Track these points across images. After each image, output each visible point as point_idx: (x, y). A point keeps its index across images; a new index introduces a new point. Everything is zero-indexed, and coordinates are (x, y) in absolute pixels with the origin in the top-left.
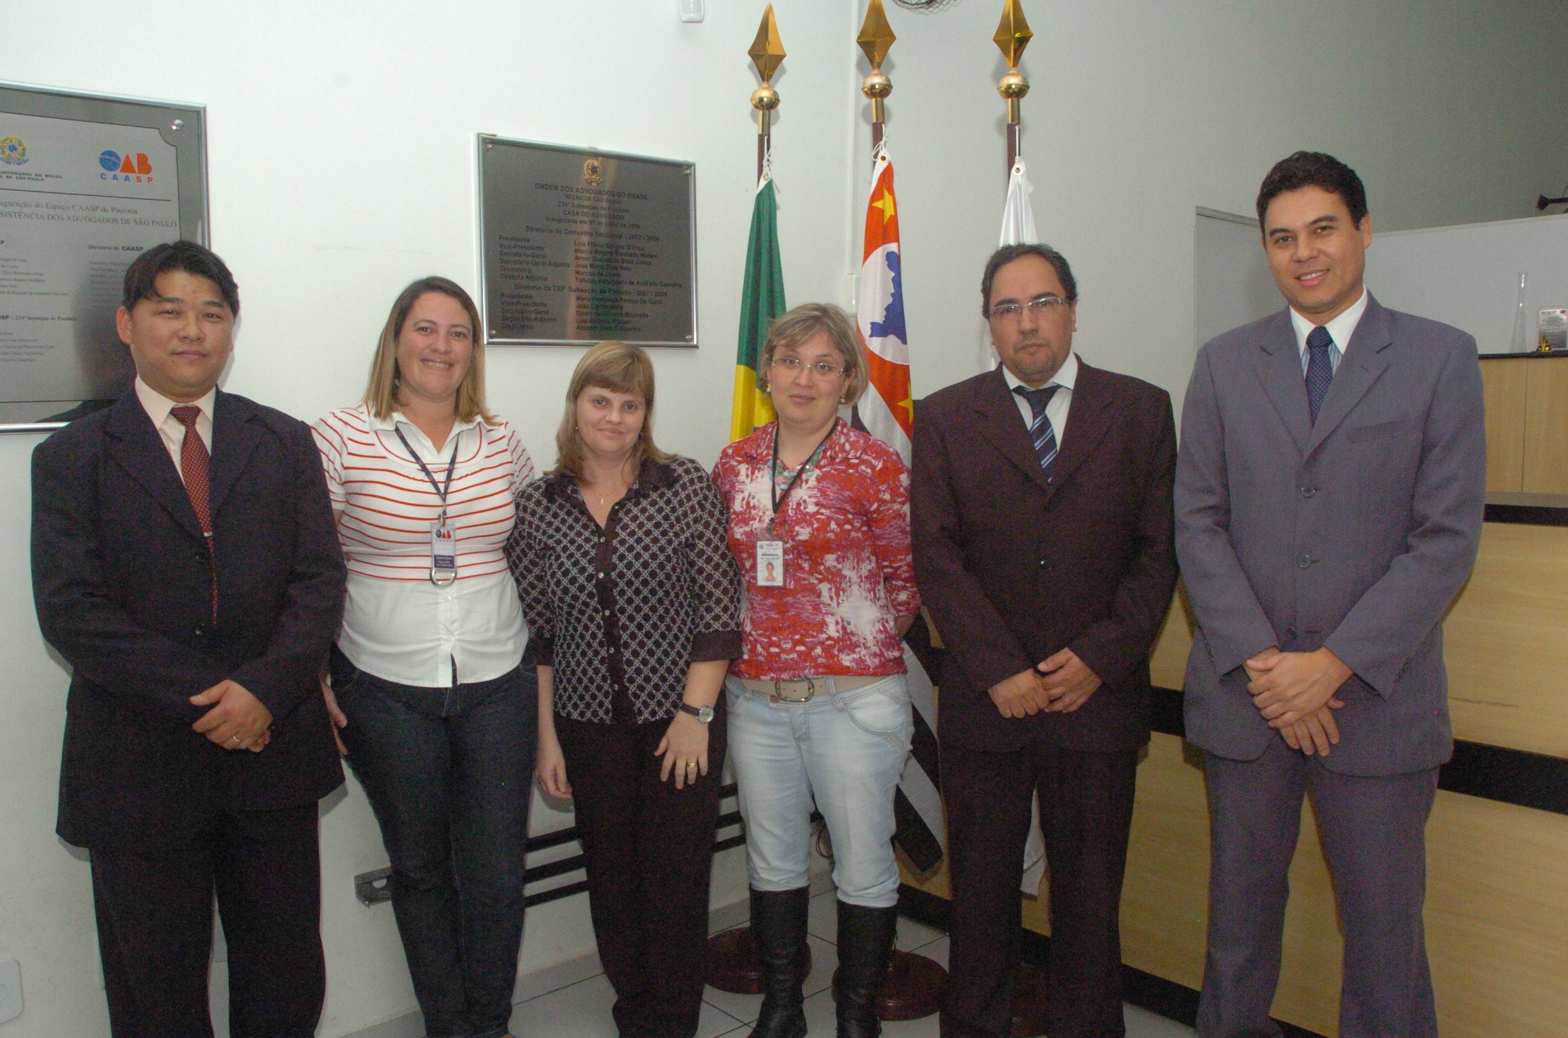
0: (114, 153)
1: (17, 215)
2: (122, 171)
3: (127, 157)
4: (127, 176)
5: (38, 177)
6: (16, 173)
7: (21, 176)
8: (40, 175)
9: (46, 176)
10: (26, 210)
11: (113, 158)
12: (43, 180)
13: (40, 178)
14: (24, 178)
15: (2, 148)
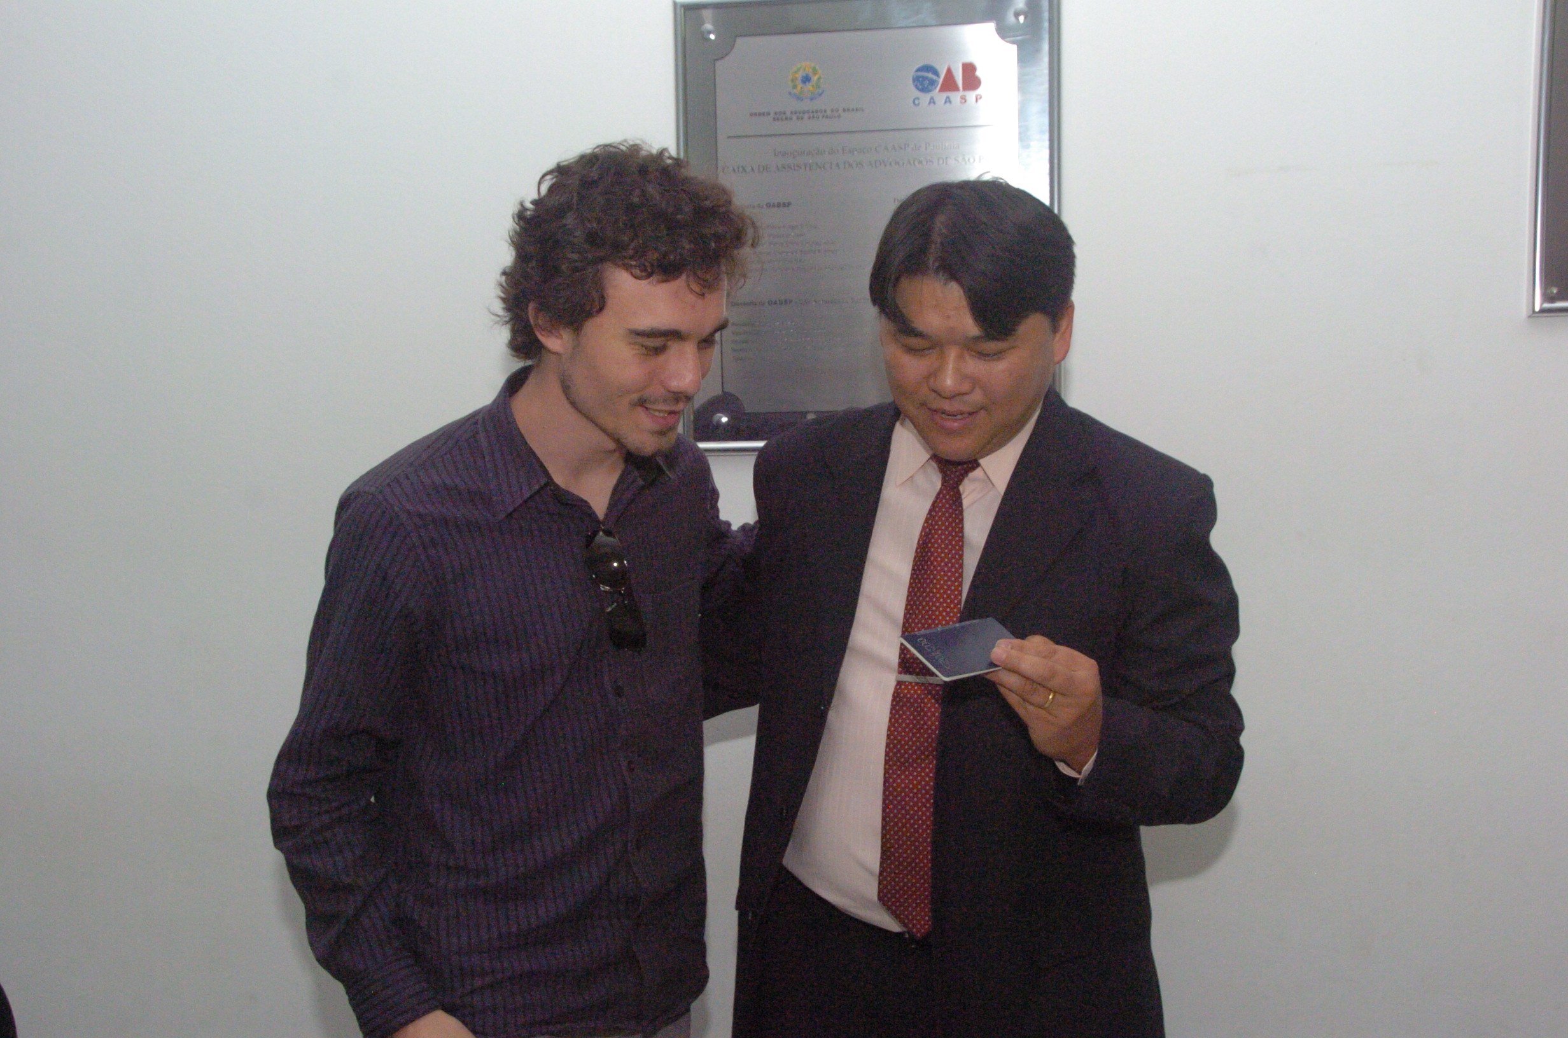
0: (933, 67)
1: (807, 167)
2: (942, 90)
3: (949, 72)
4: (948, 97)
5: (834, 114)
6: (808, 112)
7: (814, 114)
8: (837, 110)
9: (844, 110)
10: (818, 159)
11: (930, 75)
12: (840, 116)
13: (836, 114)
14: (818, 117)
15: (793, 81)
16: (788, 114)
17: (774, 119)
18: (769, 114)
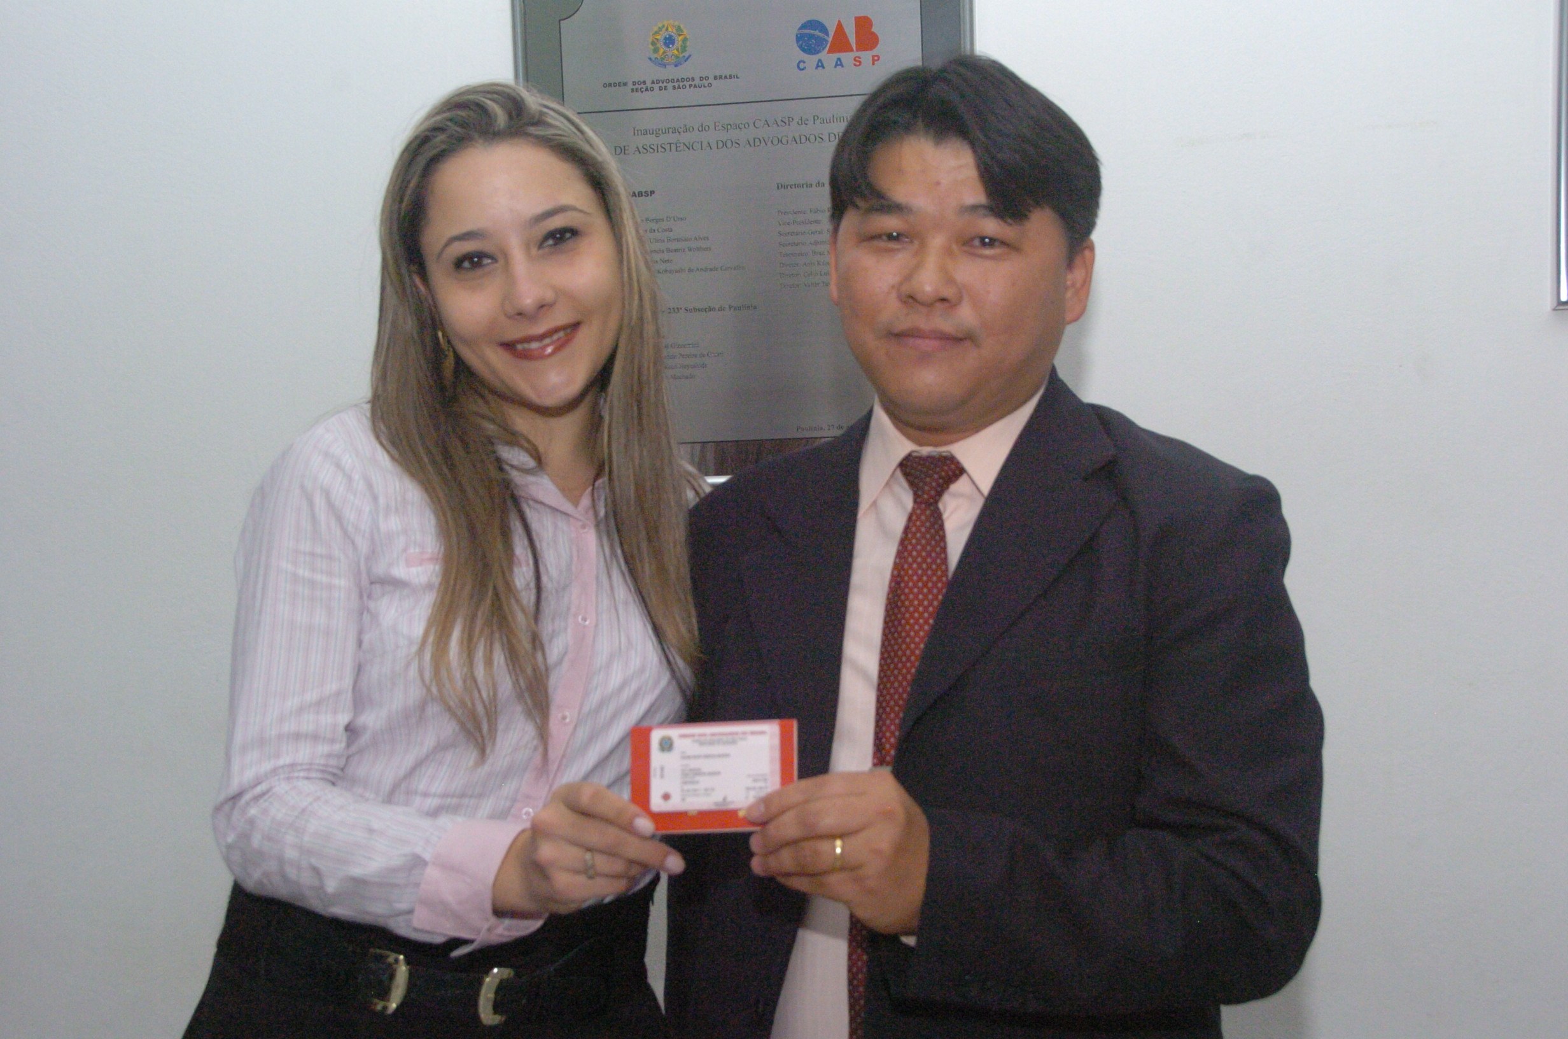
0: (820, 23)
1: (673, 147)
2: (830, 51)
3: (840, 27)
4: (839, 59)
5: (703, 82)
6: (672, 81)
7: (680, 84)
8: (707, 78)
9: (715, 78)
10: (687, 138)
11: (817, 33)
12: (710, 85)
13: (706, 83)
14: (684, 87)
15: (653, 43)
16: (649, 85)
17: (632, 90)
18: (625, 84)
